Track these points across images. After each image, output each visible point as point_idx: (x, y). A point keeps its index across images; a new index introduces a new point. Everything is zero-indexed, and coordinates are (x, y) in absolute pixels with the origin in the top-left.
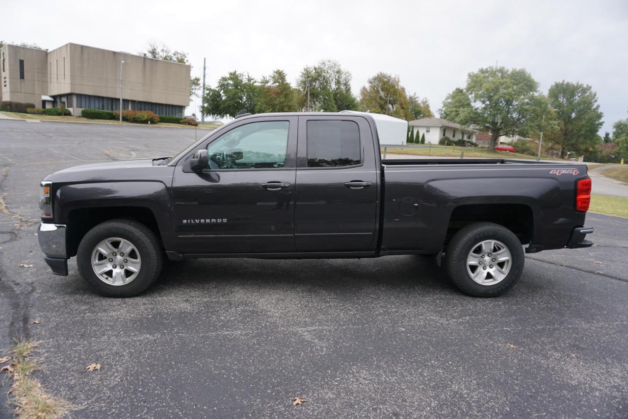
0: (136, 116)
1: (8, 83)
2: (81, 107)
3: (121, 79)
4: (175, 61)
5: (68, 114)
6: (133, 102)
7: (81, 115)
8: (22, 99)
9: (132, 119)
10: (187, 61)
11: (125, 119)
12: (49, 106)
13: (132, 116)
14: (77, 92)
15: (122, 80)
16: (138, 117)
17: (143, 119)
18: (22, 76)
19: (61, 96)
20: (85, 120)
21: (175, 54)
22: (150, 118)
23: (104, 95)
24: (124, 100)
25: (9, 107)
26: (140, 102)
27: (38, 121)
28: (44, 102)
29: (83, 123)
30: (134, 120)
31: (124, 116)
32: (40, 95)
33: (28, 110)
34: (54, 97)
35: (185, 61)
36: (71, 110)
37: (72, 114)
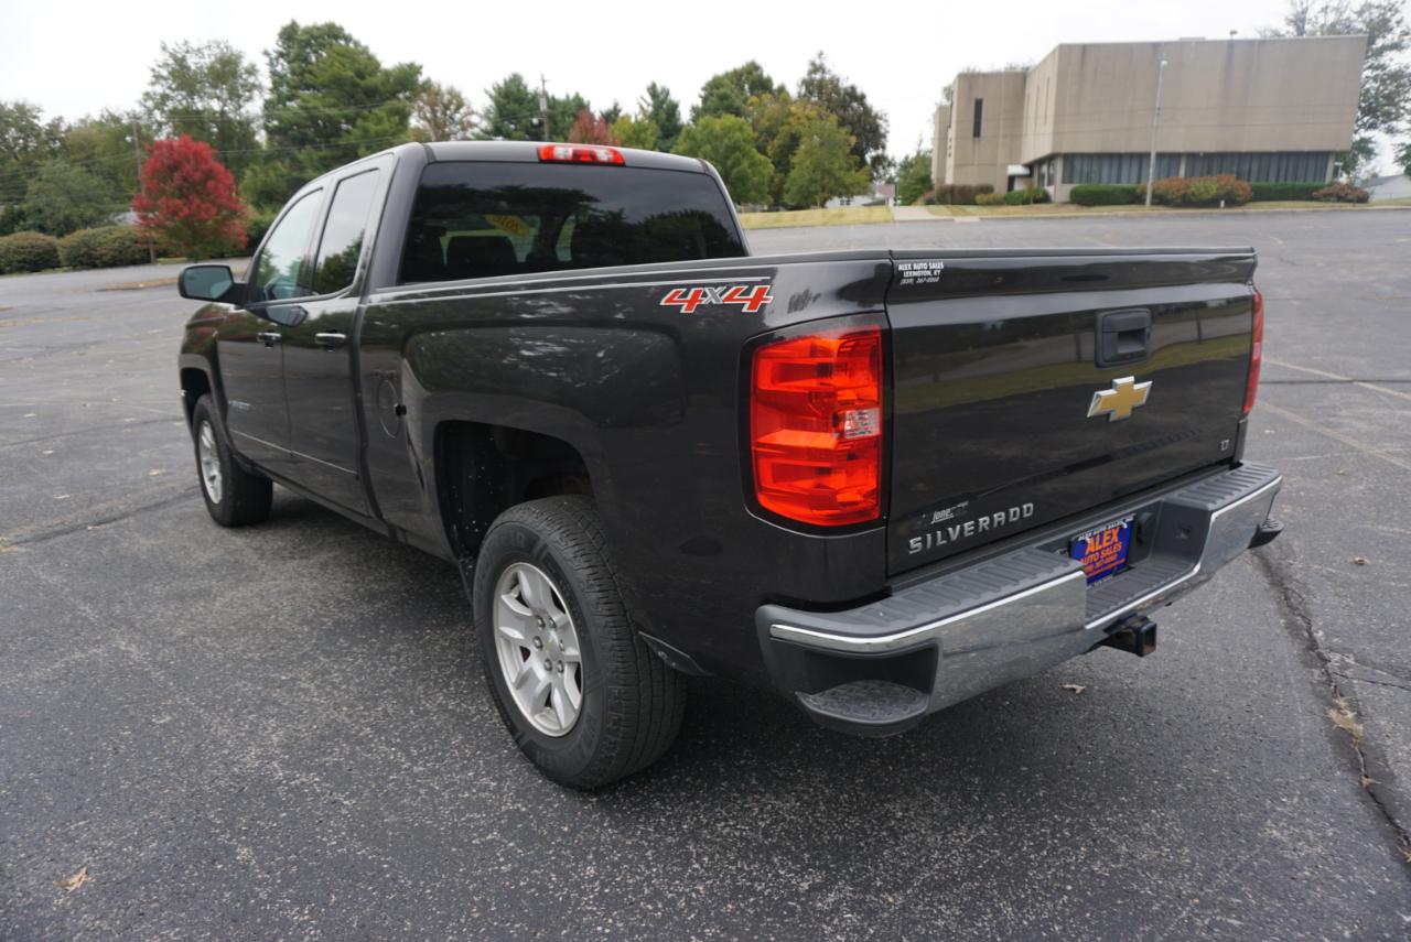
0: (1189, 191)
1: (952, 151)
2: (1071, 182)
3: (1157, 106)
4: (1361, 31)
5: (1046, 199)
6: (1192, 157)
7: (1068, 199)
8: (971, 179)
9: (1177, 198)
10: (1398, 23)
11: (1161, 200)
12: (1019, 187)
13: (1178, 191)
14: (1065, 149)
15: (1159, 109)
16: (1193, 194)
17: (1206, 196)
18: (977, 133)
19: (1040, 162)
20: (1073, 211)
21: (1360, 13)
22: (1222, 192)
23: (1123, 150)
24: (1160, 156)
25: (948, 196)
26: (1209, 156)
27: (975, 219)
28: (1012, 179)
29: (1070, 218)
30: (1184, 202)
31: (1158, 192)
32: (1005, 166)
33: (979, 198)
34: (1030, 166)
35: (1393, 23)
36: (1050, 190)
37: (1053, 198)
